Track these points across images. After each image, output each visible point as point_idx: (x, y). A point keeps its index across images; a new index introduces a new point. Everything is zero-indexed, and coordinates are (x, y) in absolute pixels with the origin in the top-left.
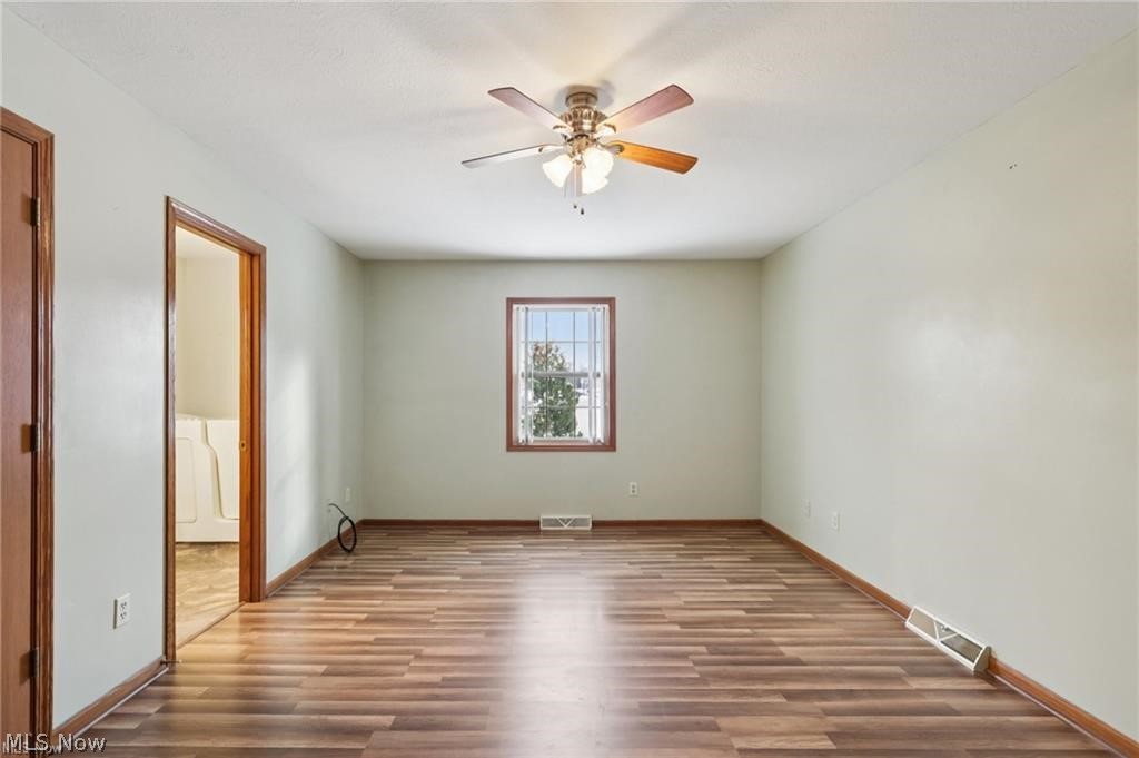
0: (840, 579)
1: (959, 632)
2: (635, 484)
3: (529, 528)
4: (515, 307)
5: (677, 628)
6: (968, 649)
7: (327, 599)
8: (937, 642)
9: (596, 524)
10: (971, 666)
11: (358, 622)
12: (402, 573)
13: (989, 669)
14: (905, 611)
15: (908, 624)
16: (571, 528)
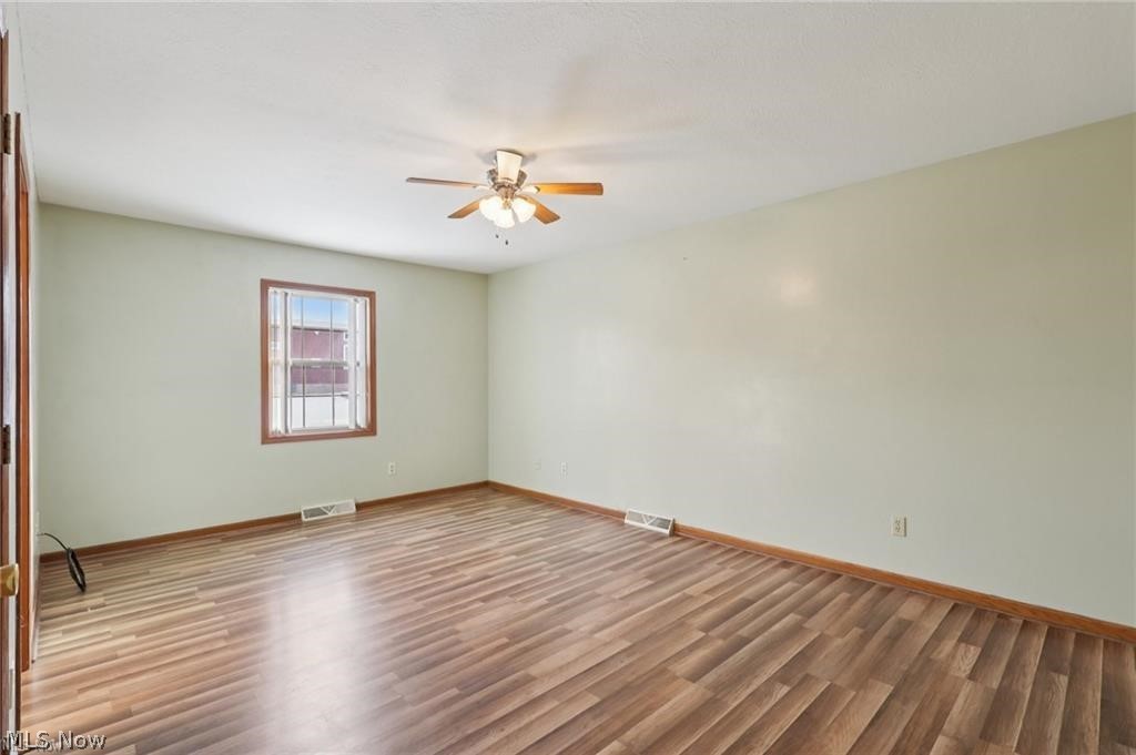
0: (570, 508)
1: (657, 516)
2: (394, 464)
3: (291, 521)
4: (271, 290)
5: (514, 557)
6: (664, 523)
7: (138, 636)
8: (646, 526)
9: (359, 507)
10: (667, 532)
11: (225, 638)
12: (201, 589)
13: (675, 530)
14: (622, 515)
15: (626, 521)
16: (336, 514)
